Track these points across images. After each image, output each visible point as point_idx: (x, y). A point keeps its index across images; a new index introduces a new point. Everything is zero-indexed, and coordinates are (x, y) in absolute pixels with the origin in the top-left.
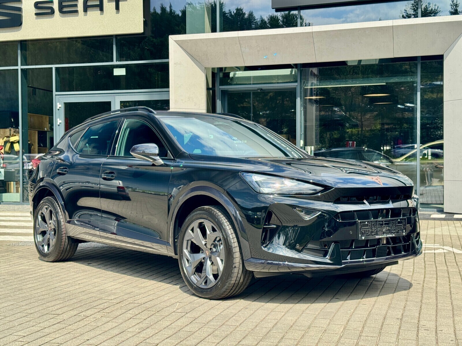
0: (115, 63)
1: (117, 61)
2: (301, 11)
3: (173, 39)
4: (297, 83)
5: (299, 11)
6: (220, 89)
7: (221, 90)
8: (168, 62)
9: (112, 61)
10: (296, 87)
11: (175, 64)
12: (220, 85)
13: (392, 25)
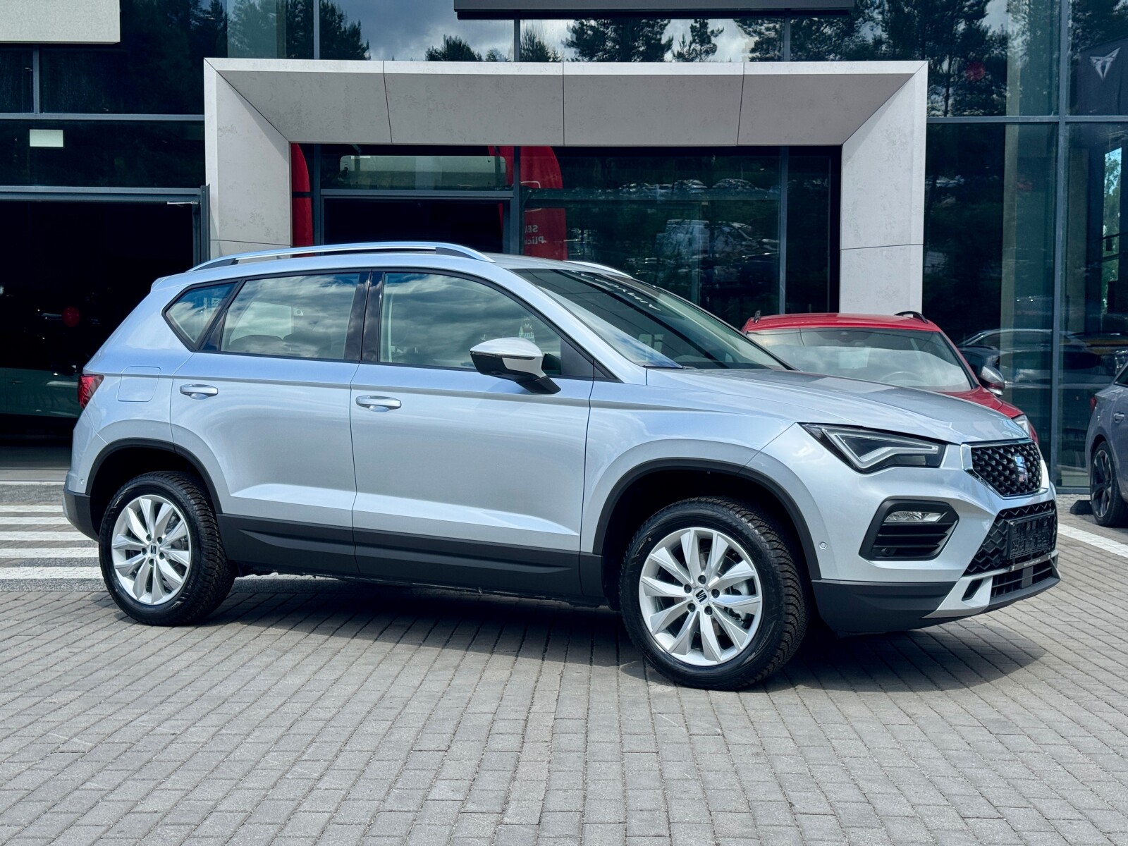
0: (37, 115)
1: (41, 112)
2: (521, 21)
3: (212, 67)
4: (512, 192)
5: (517, 20)
6: (321, 196)
7: (325, 200)
8: (202, 123)
9: (29, 109)
10: (510, 201)
11: (219, 129)
12: (323, 186)
13: (742, 74)
